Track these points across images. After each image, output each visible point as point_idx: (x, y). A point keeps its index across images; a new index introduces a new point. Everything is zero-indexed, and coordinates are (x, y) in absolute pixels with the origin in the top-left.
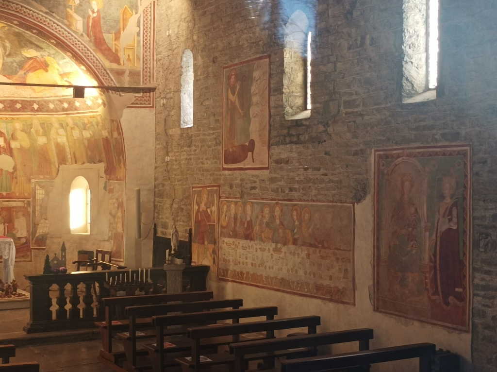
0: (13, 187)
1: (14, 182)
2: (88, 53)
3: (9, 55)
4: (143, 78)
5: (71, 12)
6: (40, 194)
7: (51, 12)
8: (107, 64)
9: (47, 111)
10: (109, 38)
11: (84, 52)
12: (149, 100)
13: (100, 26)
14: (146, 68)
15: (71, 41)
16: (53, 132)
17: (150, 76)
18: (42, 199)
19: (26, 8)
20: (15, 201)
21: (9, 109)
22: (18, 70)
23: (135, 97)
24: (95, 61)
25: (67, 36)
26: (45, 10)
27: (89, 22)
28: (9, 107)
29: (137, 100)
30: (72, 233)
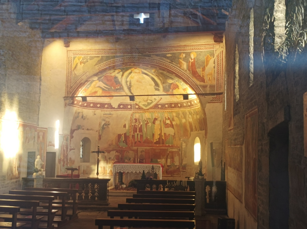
0: (174, 142)
1: (174, 140)
4: (217, 88)
5: (181, 60)
6: (184, 145)
7: (172, 62)
8: (198, 83)
9: (184, 107)
10: (199, 70)
11: (187, 78)
12: (219, 99)
13: (195, 66)
14: (218, 83)
15: (181, 74)
16: (187, 117)
17: (220, 87)
18: (185, 148)
19: (161, 61)
20: (175, 149)
21: (170, 107)
23: (212, 97)
24: (192, 82)
25: (179, 72)
26: (169, 61)
27: (190, 64)
28: (170, 106)
29: (213, 99)
30: (195, 164)
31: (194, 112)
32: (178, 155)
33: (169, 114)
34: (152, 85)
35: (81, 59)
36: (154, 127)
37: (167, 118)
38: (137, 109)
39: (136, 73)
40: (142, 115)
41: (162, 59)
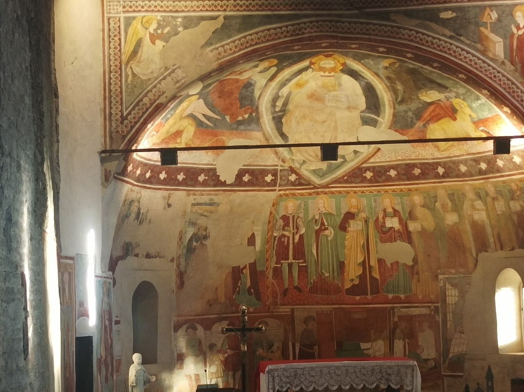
0: (414, 287)
1: (414, 280)
2: (513, 88)
3: (402, 102)
5: (486, 32)
6: (451, 296)
7: (457, 35)
9: (457, 176)
11: (507, 87)
15: (488, 73)
16: (466, 206)
18: (455, 304)
19: (423, 34)
20: (417, 307)
21: (404, 177)
22: (415, 121)
25: (481, 67)
26: (448, 33)
27: (513, 44)
28: (403, 175)
30: (501, 352)
31: (499, 192)
32: (430, 327)
33: (397, 200)
34: (355, 108)
35: (154, 26)
36: (345, 239)
37: (390, 210)
38: (293, 184)
39: (322, 69)
40: (306, 205)
41: (427, 28)
